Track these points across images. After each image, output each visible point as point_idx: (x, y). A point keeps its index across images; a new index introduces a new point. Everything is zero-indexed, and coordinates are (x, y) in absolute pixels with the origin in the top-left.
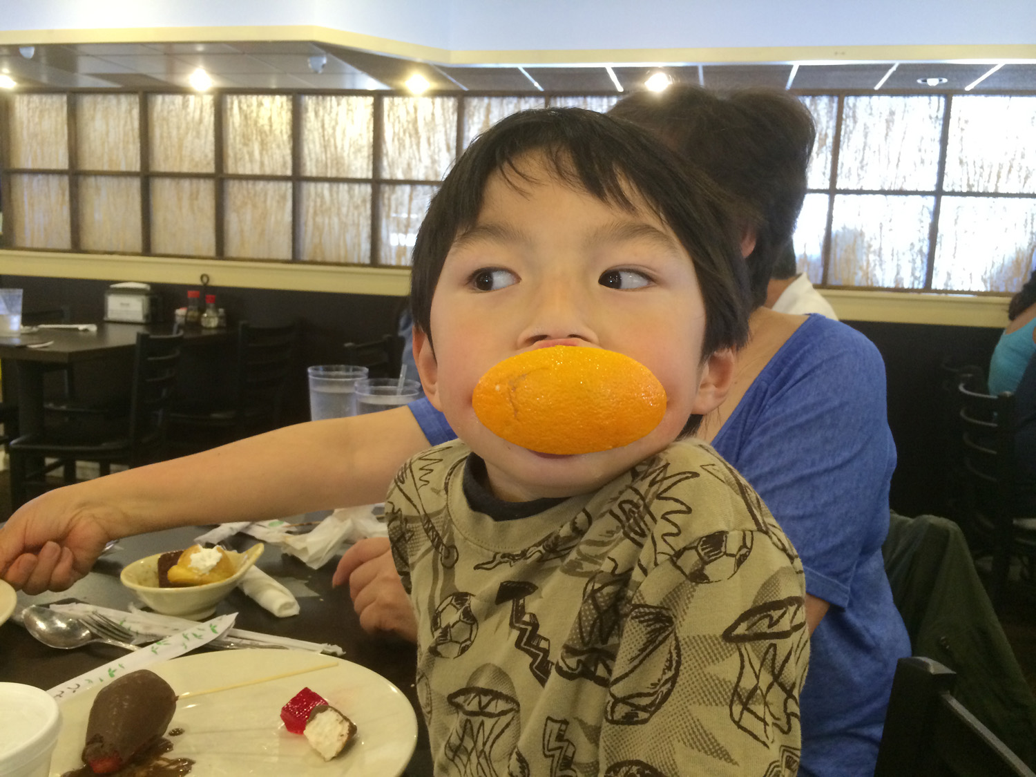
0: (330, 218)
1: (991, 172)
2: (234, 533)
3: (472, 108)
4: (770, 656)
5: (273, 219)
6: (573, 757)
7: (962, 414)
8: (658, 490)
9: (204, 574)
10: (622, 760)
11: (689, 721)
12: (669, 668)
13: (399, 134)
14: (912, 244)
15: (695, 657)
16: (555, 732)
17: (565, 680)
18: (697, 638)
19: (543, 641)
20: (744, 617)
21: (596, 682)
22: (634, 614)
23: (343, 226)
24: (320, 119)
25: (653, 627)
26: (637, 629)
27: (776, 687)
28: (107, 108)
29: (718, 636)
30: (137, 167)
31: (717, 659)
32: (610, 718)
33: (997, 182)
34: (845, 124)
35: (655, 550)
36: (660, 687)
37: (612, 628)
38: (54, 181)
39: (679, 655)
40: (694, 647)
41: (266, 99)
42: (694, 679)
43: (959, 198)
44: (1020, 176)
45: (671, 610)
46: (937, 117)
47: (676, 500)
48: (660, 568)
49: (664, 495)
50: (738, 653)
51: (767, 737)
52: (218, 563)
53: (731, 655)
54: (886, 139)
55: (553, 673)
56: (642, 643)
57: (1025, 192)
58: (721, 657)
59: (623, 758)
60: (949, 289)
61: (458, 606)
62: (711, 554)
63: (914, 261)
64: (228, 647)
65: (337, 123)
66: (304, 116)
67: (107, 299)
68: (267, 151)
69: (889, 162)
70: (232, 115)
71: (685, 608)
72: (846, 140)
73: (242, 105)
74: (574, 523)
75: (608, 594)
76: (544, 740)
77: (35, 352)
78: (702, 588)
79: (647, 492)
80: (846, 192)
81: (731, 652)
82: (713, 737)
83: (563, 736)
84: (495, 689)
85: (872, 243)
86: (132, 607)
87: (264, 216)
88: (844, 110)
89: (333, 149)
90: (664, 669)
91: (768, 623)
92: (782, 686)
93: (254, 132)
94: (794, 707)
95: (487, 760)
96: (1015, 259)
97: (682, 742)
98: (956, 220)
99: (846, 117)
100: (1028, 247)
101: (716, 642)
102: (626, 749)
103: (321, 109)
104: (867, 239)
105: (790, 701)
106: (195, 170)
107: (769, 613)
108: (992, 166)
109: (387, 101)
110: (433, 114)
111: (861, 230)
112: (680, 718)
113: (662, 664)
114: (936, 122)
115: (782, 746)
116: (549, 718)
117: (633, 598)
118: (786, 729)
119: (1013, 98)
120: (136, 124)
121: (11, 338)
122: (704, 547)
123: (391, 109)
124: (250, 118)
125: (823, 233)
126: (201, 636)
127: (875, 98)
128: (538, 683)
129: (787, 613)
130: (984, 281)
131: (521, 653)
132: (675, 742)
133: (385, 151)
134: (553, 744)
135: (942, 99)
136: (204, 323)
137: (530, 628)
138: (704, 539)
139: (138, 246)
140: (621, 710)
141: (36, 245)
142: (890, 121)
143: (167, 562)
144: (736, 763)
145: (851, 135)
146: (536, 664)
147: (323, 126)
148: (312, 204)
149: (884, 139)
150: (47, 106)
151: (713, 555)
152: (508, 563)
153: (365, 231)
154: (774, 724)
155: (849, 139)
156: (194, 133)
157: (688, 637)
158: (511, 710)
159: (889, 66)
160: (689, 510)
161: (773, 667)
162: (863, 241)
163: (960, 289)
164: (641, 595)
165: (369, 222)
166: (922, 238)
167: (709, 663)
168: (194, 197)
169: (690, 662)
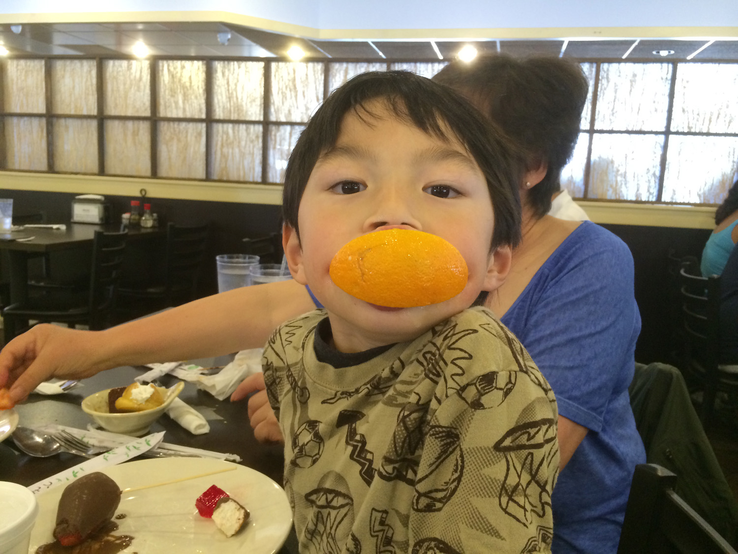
0: (233, 149)
1: (705, 118)
2: (163, 374)
3: (334, 71)
4: (528, 461)
5: (192, 150)
6: (392, 537)
7: (683, 290)
8: (449, 343)
9: (141, 404)
10: (425, 537)
11: (470, 508)
12: (456, 471)
13: (282, 89)
14: (648, 169)
15: (474, 463)
16: (379, 519)
17: (384, 481)
18: (476, 449)
19: (369, 454)
20: (509, 433)
21: (407, 483)
22: (431, 432)
23: (243, 155)
24: (226, 78)
25: (445, 441)
26: (434, 443)
27: (533, 483)
28: (73, 69)
29: (490, 447)
30: (94, 112)
31: (490, 464)
32: (416, 507)
33: (709, 125)
34: (601, 83)
35: (446, 386)
36: (450, 485)
37: (418, 444)
38: (35, 122)
39: (463, 461)
40: (474, 456)
41: (187, 64)
42: (473, 479)
43: (682, 136)
44: (725, 121)
45: (458, 429)
46: (667, 78)
47: (461, 350)
48: (449, 399)
49: (453, 346)
50: (505, 459)
51: (527, 520)
52: (151, 396)
53: (500, 461)
54: (630, 93)
55: (376, 477)
56: (437, 453)
57: (729, 132)
58: (493, 462)
59: (425, 536)
60: (674, 201)
61: (310, 430)
62: (486, 388)
63: (649, 181)
64: (158, 456)
65: (238, 81)
66: (214, 76)
67: (73, 207)
68: (188, 101)
69: (632, 111)
70: (163, 75)
71: (467, 427)
72: (602, 95)
73: (170, 68)
74: (392, 368)
75: (415, 419)
76: (370, 525)
77: (22, 244)
78: (479, 413)
79: (442, 344)
80: (601, 132)
81: (500, 459)
82: (487, 520)
83: (385, 522)
84: (336, 489)
85: (619, 168)
86: (89, 427)
87: (186, 147)
88: (601, 73)
89: (235, 99)
90: (453, 472)
91: (527, 437)
92: (538, 483)
93: (179, 87)
94: (547, 498)
95: (333, 540)
96: (721, 180)
97: (465, 524)
98: (679, 152)
99: (602, 78)
100: (731, 171)
101: (489, 452)
102: (427, 530)
103: (226, 70)
104: (616, 165)
105: (544, 494)
106: (136, 114)
107: (527, 430)
108: (705, 114)
109: (274, 65)
110: (307, 75)
111: (612, 159)
112: (464, 507)
113: (452, 468)
114: (666, 82)
115: (538, 526)
116: (373, 509)
117: (431, 420)
118: (541, 514)
119: (720, 65)
120: (94, 81)
121: (5, 234)
122: (481, 383)
123: (277, 71)
124: (176, 77)
125: (585, 161)
126: (139, 448)
127: (622, 64)
128: (365, 484)
129: (541, 430)
130: (699, 196)
131: (354, 463)
132: (460, 524)
133: (272, 101)
134: (377, 527)
135: (671, 66)
136: (142, 224)
137: (360, 445)
138: (481, 377)
139: (96, 169)
140: (424, 502)
141: (23, 168)
142: (633, 81)
143: (115, 395)
144: (503, 539)
145: (605, 91)
146: (364, 470)
147: (228, 83)
148: (220, 139)
149: (629, 94)
150: (30, 68)
151: (487, 389)
152: (346, 399)
153: (258, 158)
154: (532, 510)
155: (604, 94)
156: (136, 88)
157: (469, 448)
158: (347, 504)
159: (633, 42)
160: (471, 357)
161: (531, 469)
162: (613, 167)
163: (682, 202)
164: (436, 419)
165: (261, 152)
166: (655, 165)
167: (484, 467)
168: (135, 134)
169: (470, 467)
